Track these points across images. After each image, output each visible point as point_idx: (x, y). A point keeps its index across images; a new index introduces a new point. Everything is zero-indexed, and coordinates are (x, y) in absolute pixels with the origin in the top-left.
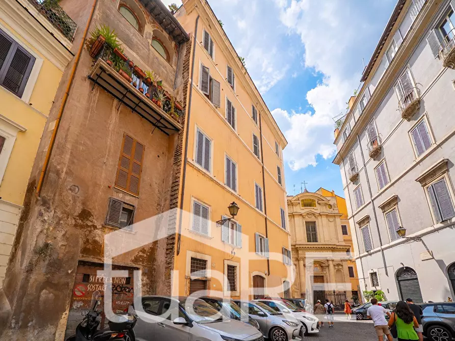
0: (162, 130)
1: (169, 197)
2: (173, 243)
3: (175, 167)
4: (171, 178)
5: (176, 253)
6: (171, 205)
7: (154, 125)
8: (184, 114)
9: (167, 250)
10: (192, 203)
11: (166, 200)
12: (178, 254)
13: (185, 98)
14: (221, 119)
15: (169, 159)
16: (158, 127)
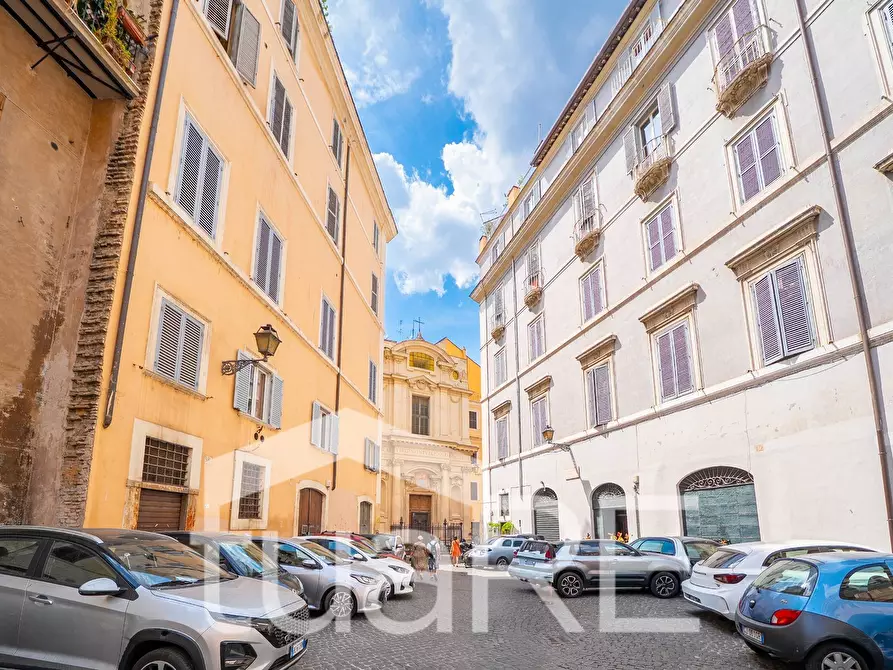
0: (70, 74)
1: (84, 271)
2: (94, 397)
3: (112, 196)
4: (94, 220)
5: (99, 421)
6: (90, 293)
7: (41, 43)
8: (148, 58)
9: (72, 410)
10: (158, 304)
11: (73, 277)
12: (106, 424)
13: (155, 16)
14: (256, 118)
15: (89, 164)
16: (58, 59)
